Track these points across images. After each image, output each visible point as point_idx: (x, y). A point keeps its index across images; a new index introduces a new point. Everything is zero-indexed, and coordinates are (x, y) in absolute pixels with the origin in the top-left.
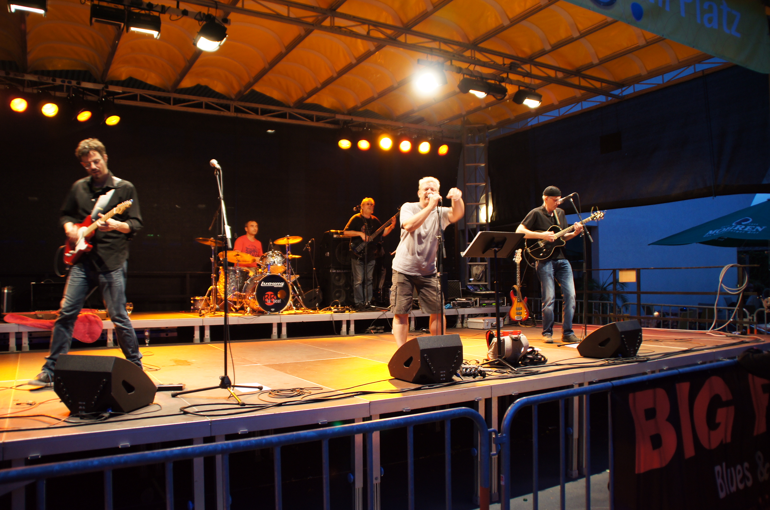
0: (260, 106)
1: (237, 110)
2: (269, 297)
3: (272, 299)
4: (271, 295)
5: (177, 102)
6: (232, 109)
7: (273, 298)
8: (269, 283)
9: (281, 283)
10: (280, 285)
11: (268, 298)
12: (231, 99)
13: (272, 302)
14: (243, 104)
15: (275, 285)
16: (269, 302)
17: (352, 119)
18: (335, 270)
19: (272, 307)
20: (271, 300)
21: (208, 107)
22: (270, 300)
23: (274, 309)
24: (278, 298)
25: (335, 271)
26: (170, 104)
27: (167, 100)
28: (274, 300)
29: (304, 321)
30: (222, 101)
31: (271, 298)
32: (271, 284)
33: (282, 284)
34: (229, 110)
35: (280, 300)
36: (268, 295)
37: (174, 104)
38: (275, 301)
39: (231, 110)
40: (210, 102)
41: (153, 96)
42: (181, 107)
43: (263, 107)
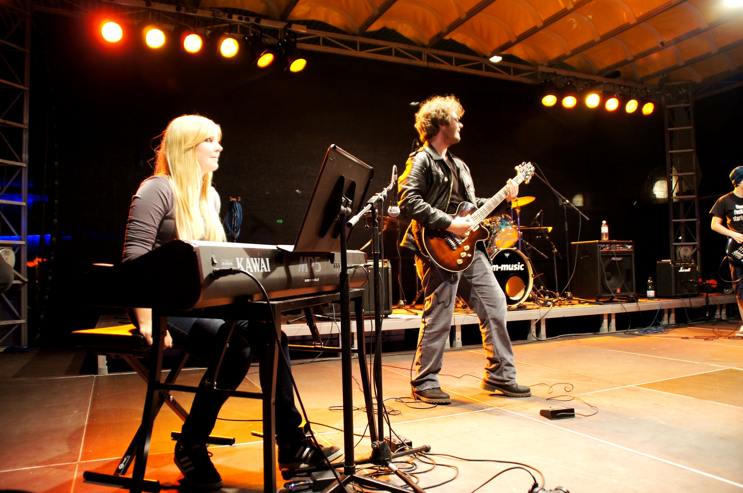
0: (454, 55)
1: (430, 59)
5: (364, 47)
6: (424, 57)
12: (423, 46)
14: (436, 51)
17: (555, 72)
21: (398, 54)
26: (356, 49)
27: (352, 45)
30: (413, 48)
34: (421, 58)
37: (361, 50)
40: (400, 48)
41: (337, 40)
42: (369, 54)
43: (456, 56)
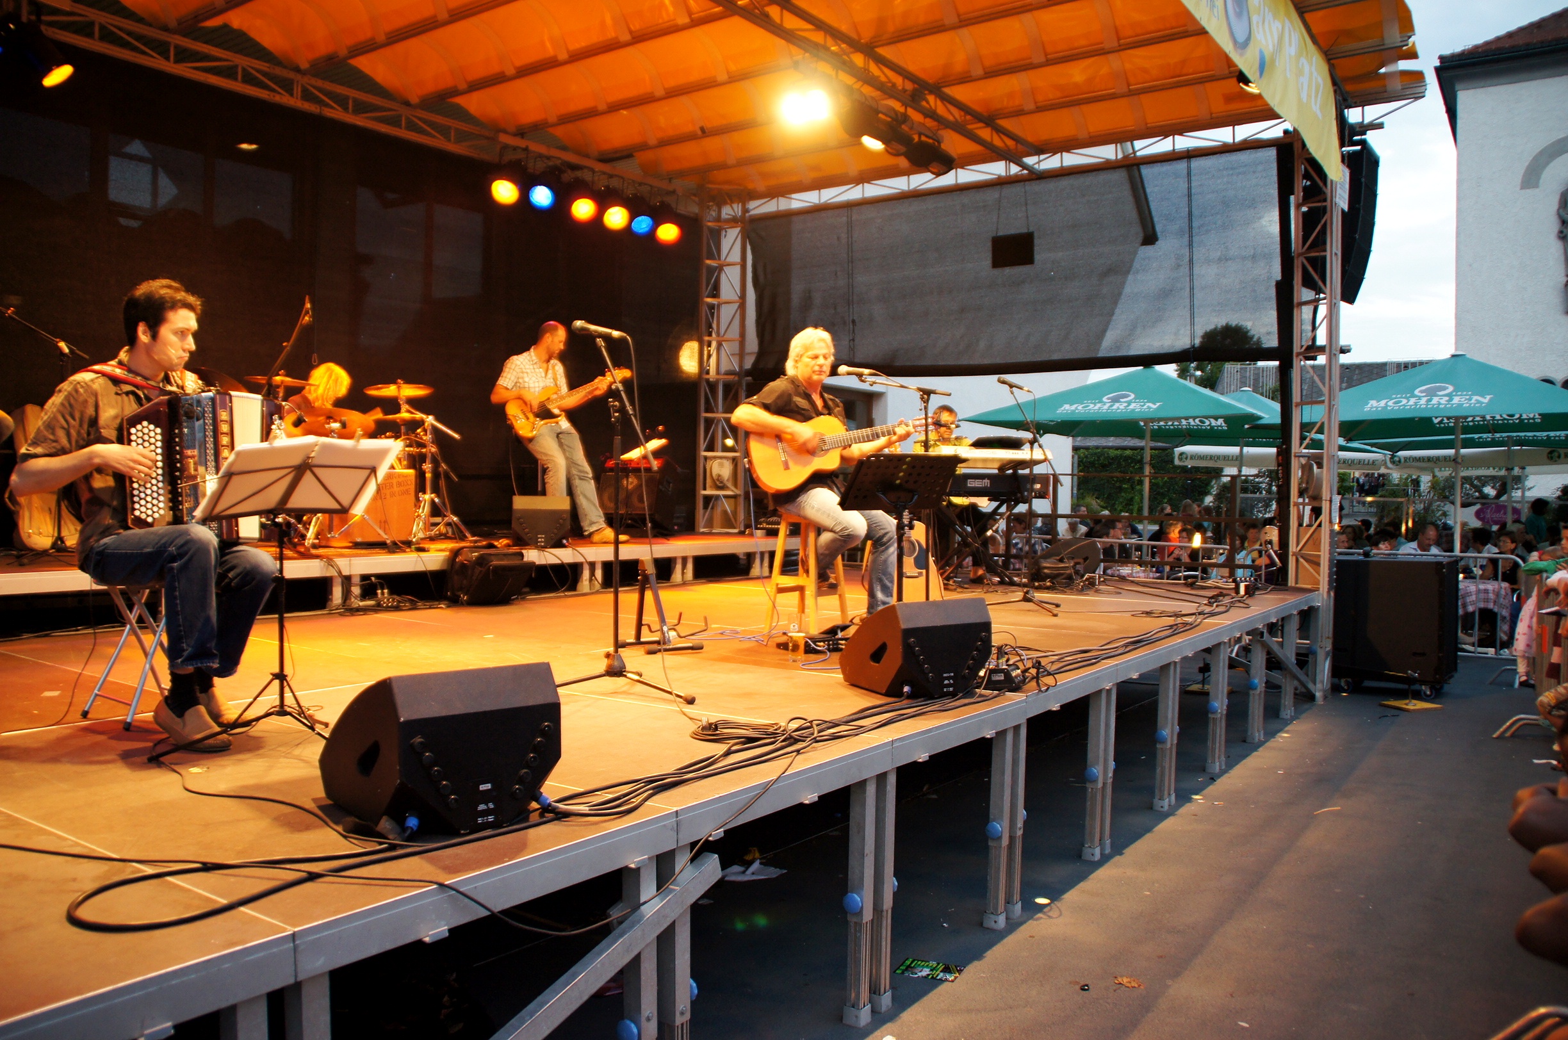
0: (353, 93)
1: (307, 96)
5: (183, 55)
6: (297, 90)
12: (297, 70)
14: (319, 83)
17: (527, 147)
21: (249, 79)
26: (167, 59)
27: (162, 49)
30: (278, 71)
34: (290, 92)
37: (177, 60)
39: (295, 95)
40: (252, 68)
41: (129, 34)
42: (192, 71)
43: (357, 96)
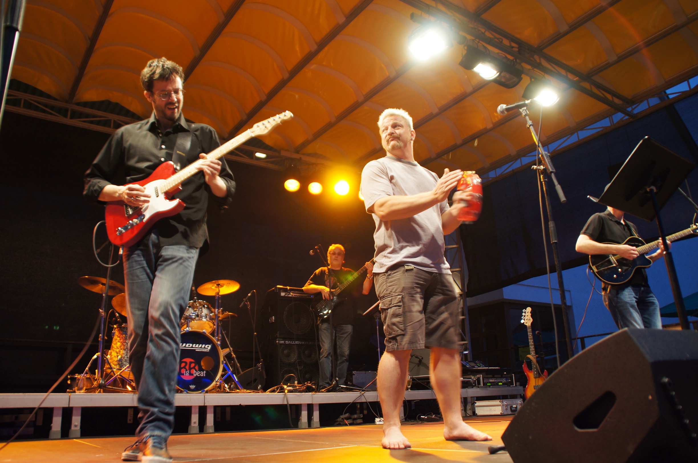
2: (187, 367)
3: (192, 370)
4: (191, 363)
5: (76, 115)
7: (194, 368)
8: (188, 345)
9: (207, 345)
10: (205, 348)
11: (185, 368)
13: (191, 374)
15: (198, 347)
16: (187, 374)
17: (301, 158)
18: (283, 340)
19: (193, 382)
20: (190, 372)
22: (188, 371)
23: (194, 387)
24: (201, 369)
25: (283, 342)
26: (66, 117)
27: (63, 112)
28: (194, 371)
29: (242, 404)
31: (190, 369)
32: (190, 346)
33: (209, 347)
35: (205, 372)
36: (186, 363)
37: (72, 117)
38: (196, 374)
41: (43, 104)
42: (80, 122)
